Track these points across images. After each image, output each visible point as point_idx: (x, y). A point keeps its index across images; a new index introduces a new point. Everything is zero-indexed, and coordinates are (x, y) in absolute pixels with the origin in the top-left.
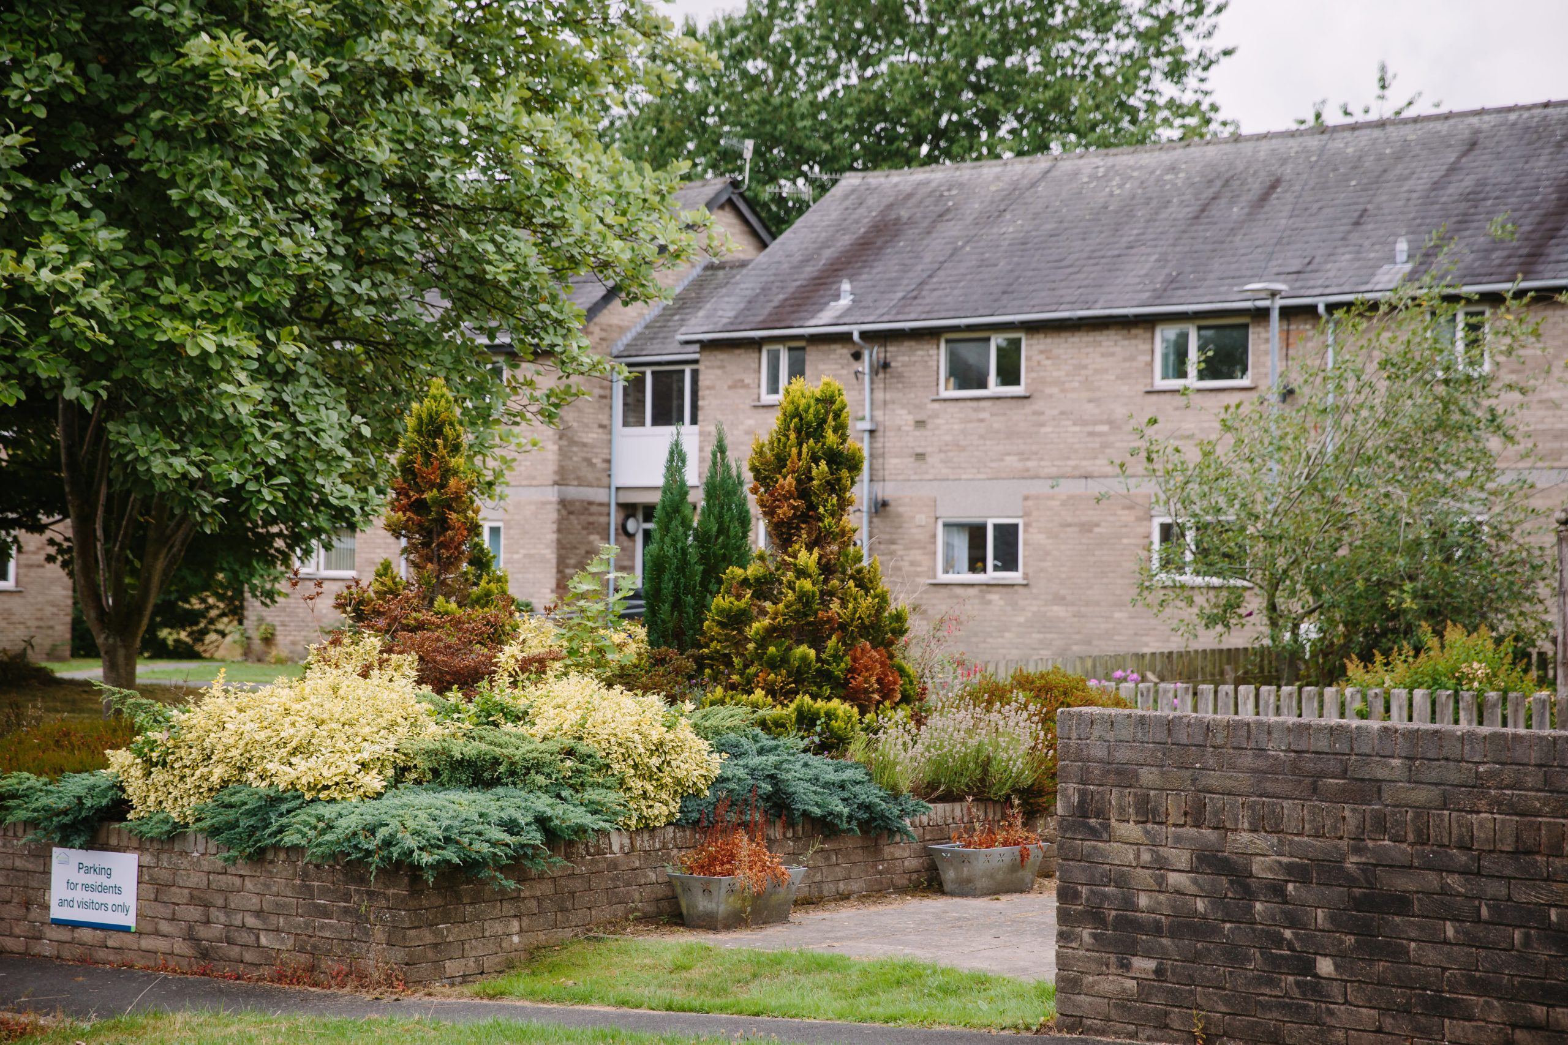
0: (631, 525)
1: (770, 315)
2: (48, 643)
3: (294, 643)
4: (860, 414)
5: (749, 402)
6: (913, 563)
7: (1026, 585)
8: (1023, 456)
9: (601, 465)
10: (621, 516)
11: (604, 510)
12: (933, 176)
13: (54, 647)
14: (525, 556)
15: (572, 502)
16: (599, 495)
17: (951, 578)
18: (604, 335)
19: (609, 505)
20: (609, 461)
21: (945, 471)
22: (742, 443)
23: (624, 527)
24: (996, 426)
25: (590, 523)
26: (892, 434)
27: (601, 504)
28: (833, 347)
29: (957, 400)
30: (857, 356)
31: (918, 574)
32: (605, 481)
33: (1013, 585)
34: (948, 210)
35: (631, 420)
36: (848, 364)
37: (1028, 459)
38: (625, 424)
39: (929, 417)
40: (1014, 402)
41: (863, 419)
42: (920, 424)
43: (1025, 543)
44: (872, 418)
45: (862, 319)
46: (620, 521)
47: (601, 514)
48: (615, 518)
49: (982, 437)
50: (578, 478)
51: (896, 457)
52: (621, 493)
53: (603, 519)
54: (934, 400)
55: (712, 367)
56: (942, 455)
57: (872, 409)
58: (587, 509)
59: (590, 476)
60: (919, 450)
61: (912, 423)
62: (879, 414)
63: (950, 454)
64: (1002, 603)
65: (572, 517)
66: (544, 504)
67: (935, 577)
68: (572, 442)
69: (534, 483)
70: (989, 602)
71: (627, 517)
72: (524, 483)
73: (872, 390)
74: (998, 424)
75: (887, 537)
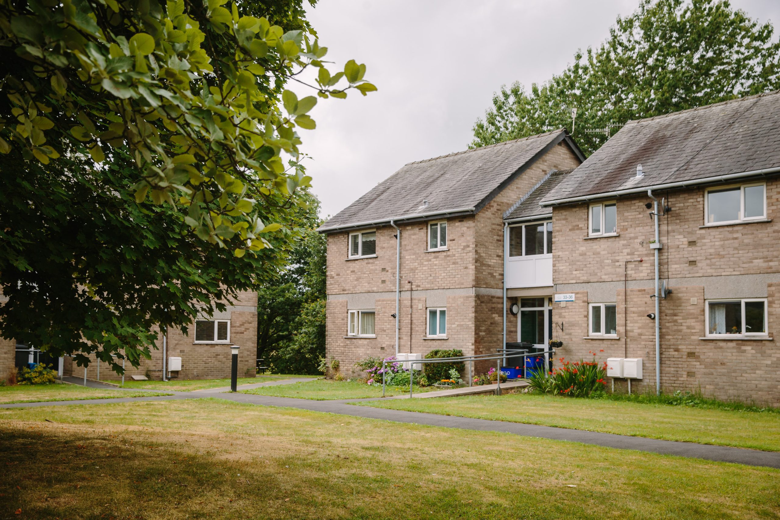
0: (515, 309)
1: (593, 187)
2: (245, 368)
3: (347, 370)
4: (652, 240)
5: (582, 237)
6: (688, 327)
7: (772, 341)
8: (767, 259)
9: (498, 277)
10: (510, 304)
11: (500, 301)
12: (681, 115)
13: (248, 370)
14: (458, 325)
15: (483, 296)
16: (497, 293)
17: (714, 336)
18: (499, 207)
19: (503, 298)
20: (502, 275)
21: (710, 271)
22: (578, 261)
23: (511, 310)
24: (746, 241)
25: (494, 308)
26: (673, 250)
27: (498, 298)
28: (633, 202)
29: (717, 227)
30: (649, 206)
31: (693, 334)
32: (500, 285)
33: (762, 341)
34: (695, 128)
35: (514, 253)
36: (643, 211)
37: (771, 261)
38: (511, 255)
39: (698, 238)
40: (759, 226)
41: (654, 242)
42: (692, 243)
43: (770, 314)
44: (659, 241)
45: (653, 183)
46: (509, 307)
47: (498, 303)
48: (506, 305)
49: (735, 249)
50: (486, 284)
51: (676, 264)
52: (509, 292)
53: (500, 306)
54: (701, 228)
55: (560, 220)
56: (708, 261)
57: (659, 237)
58: (491, 300)
59: (493, 283)
60: (692, 259)
61: (686, 243)
62: (664, 240)
63: (713, 260)
64: (754, 351)
65: (483, 304)
66: (468, 297)
67: (705, 336)
68: (483, 264)
69: (462, 286)
70: (744, 351)
71: (513, 305)
72: (457, 287)
73: (659, 225)
74: (747, 240)
75: (671, 312)
